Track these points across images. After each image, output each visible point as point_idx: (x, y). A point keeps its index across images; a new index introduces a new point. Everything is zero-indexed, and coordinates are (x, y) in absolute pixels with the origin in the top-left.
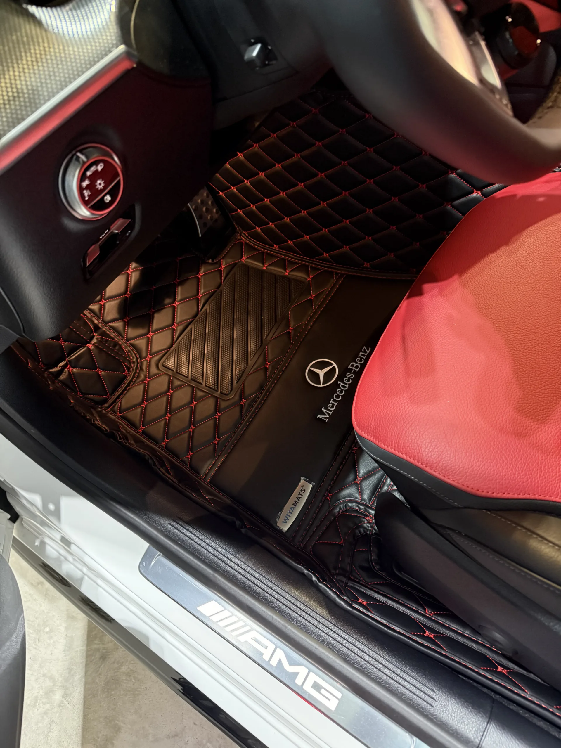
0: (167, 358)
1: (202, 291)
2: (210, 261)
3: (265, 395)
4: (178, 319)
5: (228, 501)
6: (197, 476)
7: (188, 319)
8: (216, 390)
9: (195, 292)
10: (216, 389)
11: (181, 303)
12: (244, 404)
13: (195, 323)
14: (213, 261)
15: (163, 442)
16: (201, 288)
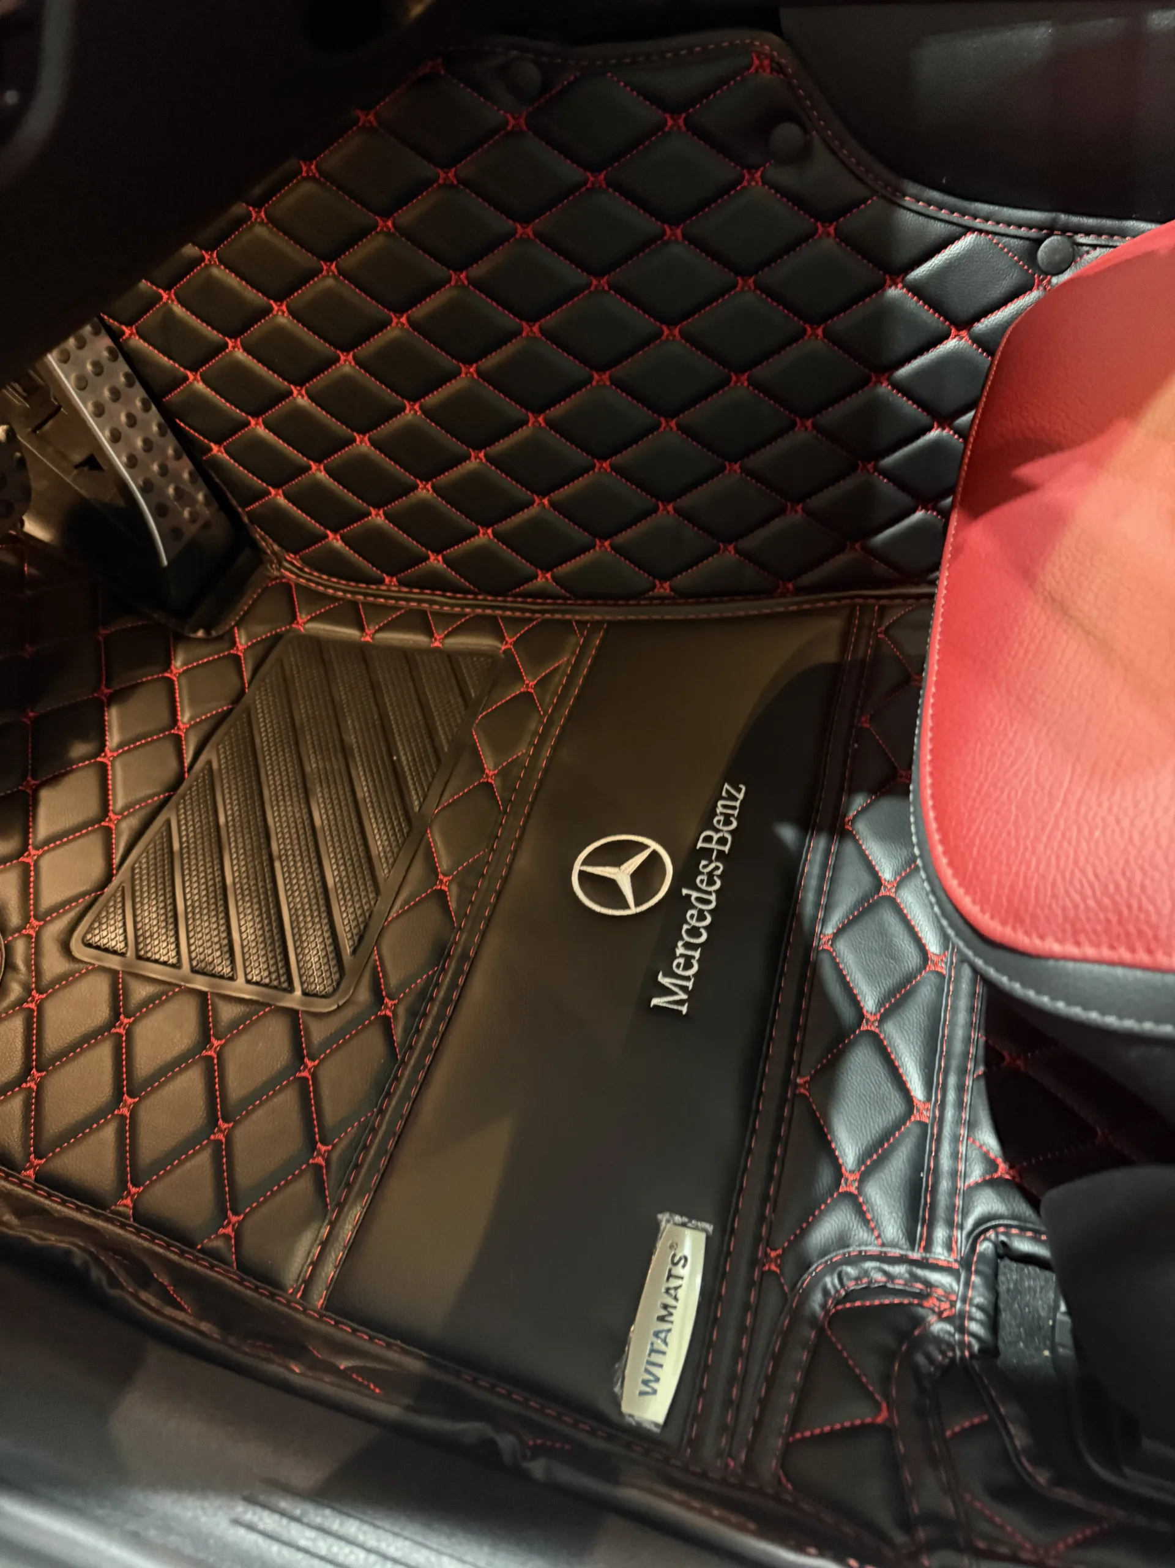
0: (97, 918)
1: (185, 717)
2: (200, 634)
3: (458, 972)
4: (119, 800)
5: (414, 1365)
6: (272, 1296)
7: (151, 796)
8: (285, 990)
9: (164, 717)
10: (285, 985)
11: (124, 752)
12: (394, 1012)
13: (178, 804)
14: (208, 632)
15: (122, 1198)
16: (182, 706)
